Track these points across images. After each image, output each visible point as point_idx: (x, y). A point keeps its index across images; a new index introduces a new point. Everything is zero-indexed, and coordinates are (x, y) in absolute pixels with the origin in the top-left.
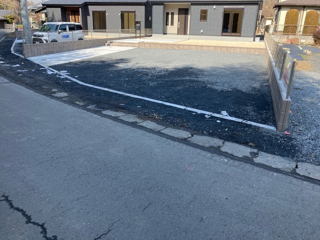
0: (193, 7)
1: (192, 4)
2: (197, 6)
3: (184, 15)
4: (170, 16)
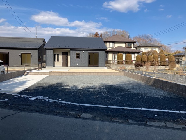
0: (71, 51)
1: (71, 50)
2: (74, 51)
3: (65, 56)
4: (57, 56)
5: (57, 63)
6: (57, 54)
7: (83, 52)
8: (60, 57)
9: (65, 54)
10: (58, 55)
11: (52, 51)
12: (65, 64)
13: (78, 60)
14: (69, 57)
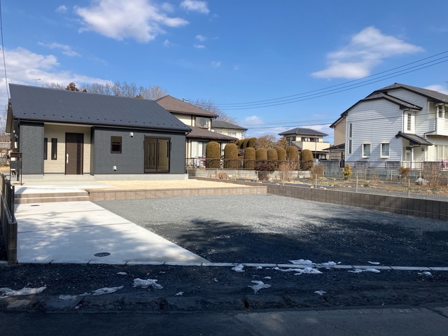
0: (98, 132)
1: (96, 128)
2: (105, 131)
3: (75, 145)
4: (50, 145)
5: (49, 165)
6: (49, 139)
7: (132, 134)
8: (61, 147)
9: (75, 138)
10: (55, 142)
11: (39, 129)
12: (75, 167)
13: (115, 155)
14: (87, 148)
